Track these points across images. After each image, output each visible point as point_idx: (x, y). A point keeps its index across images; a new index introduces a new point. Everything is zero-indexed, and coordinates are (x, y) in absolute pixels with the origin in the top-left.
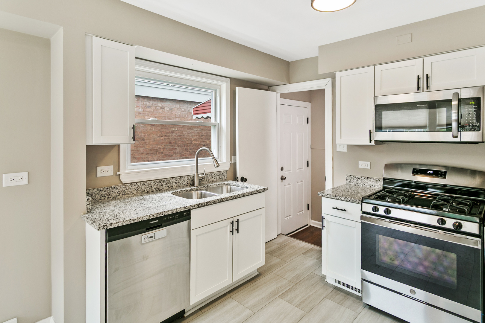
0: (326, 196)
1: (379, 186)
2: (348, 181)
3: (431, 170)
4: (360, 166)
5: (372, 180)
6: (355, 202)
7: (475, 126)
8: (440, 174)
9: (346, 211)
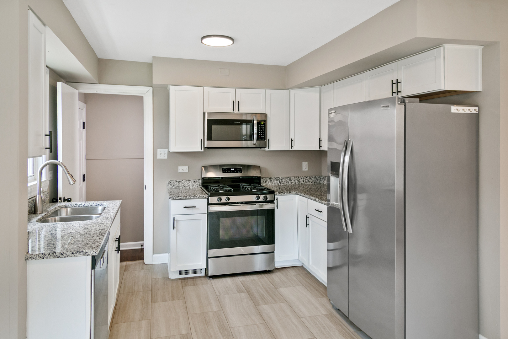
0: (178, 198)
1: (197, 186)
2: (170, 185)
3: (233, 168)
4: (180, 171)
5: (191, 181)
6: (203, 198)
7: (263, 137)
8: (238, 170)
9: (195, 207)
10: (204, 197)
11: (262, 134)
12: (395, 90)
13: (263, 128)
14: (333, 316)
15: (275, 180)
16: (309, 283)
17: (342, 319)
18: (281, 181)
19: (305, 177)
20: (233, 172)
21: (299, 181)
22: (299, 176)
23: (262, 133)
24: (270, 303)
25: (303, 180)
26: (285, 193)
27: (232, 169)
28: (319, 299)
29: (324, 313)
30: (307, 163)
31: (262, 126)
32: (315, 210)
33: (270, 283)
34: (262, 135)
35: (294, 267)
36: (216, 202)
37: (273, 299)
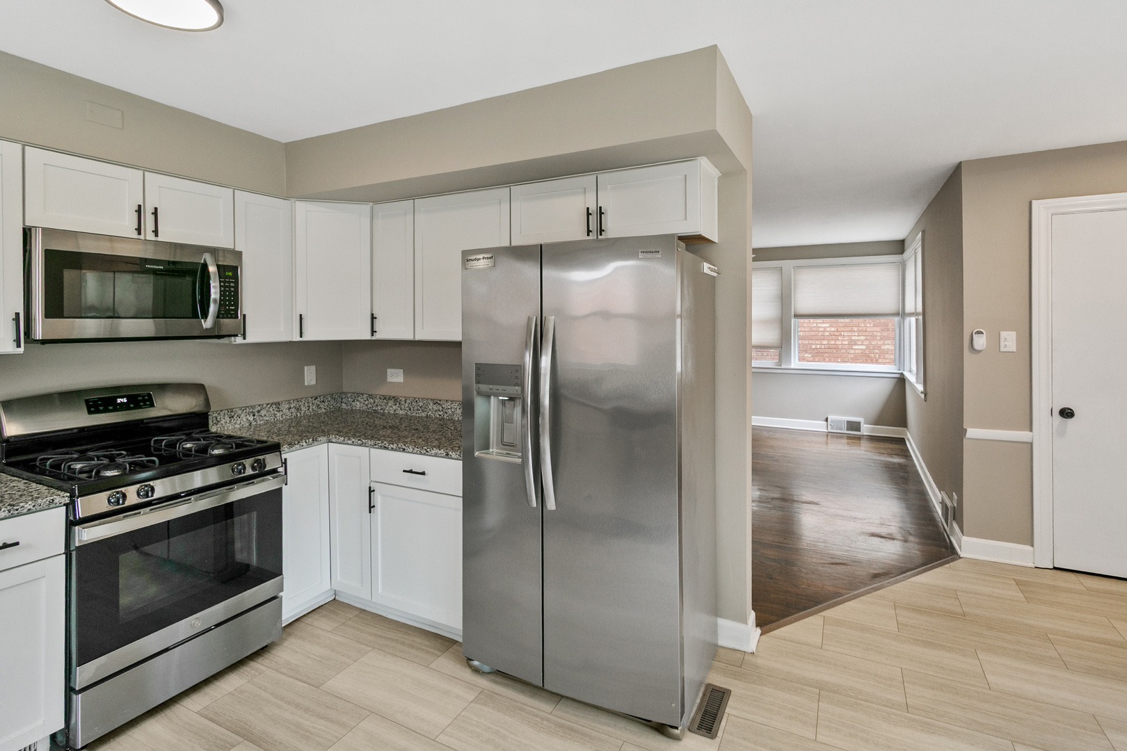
3: (122, 397)
6: (51, 505)
7: (232, 310)
8: (141, 401)
9: (17, 544)
10: (56, 501)
11: (230, 303)
12: (593, 226)
13: (233, 287)
14: (491, 693)
15: (242, 415)
16: (381, 636)
17: (510, 692)
18: (256, 414)
19: (311, 398)
20: (123, 407)
21: (298, 409)
22: (298, 397)
23: (230, 299)
24: (335, 740)
25: (306, 405)
26: (304, 444)
27: (119, 400)
28: (433, 666)
29: (471, 696)
30: (313, 368)
31: (229, 282)
32: (404, 471)
33: (291, 680)
34: (230, 305)
35: (319, 610)
36: (105, 508)
37: (332, 721)
